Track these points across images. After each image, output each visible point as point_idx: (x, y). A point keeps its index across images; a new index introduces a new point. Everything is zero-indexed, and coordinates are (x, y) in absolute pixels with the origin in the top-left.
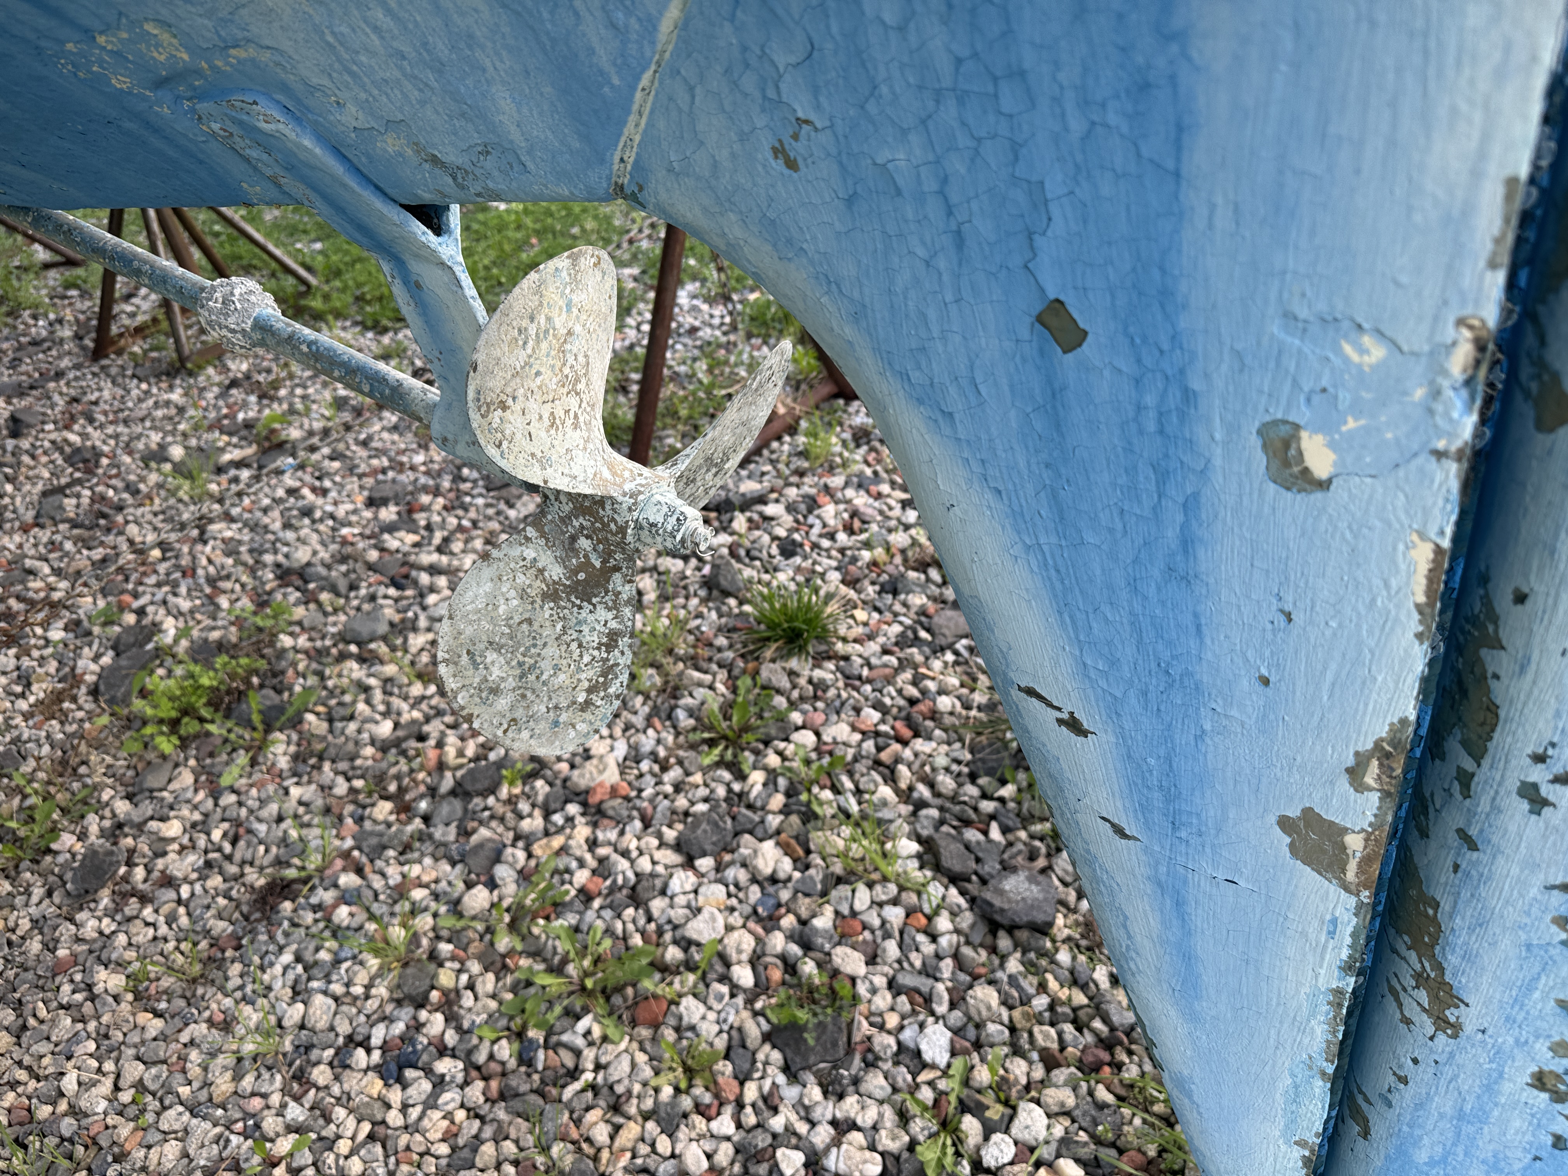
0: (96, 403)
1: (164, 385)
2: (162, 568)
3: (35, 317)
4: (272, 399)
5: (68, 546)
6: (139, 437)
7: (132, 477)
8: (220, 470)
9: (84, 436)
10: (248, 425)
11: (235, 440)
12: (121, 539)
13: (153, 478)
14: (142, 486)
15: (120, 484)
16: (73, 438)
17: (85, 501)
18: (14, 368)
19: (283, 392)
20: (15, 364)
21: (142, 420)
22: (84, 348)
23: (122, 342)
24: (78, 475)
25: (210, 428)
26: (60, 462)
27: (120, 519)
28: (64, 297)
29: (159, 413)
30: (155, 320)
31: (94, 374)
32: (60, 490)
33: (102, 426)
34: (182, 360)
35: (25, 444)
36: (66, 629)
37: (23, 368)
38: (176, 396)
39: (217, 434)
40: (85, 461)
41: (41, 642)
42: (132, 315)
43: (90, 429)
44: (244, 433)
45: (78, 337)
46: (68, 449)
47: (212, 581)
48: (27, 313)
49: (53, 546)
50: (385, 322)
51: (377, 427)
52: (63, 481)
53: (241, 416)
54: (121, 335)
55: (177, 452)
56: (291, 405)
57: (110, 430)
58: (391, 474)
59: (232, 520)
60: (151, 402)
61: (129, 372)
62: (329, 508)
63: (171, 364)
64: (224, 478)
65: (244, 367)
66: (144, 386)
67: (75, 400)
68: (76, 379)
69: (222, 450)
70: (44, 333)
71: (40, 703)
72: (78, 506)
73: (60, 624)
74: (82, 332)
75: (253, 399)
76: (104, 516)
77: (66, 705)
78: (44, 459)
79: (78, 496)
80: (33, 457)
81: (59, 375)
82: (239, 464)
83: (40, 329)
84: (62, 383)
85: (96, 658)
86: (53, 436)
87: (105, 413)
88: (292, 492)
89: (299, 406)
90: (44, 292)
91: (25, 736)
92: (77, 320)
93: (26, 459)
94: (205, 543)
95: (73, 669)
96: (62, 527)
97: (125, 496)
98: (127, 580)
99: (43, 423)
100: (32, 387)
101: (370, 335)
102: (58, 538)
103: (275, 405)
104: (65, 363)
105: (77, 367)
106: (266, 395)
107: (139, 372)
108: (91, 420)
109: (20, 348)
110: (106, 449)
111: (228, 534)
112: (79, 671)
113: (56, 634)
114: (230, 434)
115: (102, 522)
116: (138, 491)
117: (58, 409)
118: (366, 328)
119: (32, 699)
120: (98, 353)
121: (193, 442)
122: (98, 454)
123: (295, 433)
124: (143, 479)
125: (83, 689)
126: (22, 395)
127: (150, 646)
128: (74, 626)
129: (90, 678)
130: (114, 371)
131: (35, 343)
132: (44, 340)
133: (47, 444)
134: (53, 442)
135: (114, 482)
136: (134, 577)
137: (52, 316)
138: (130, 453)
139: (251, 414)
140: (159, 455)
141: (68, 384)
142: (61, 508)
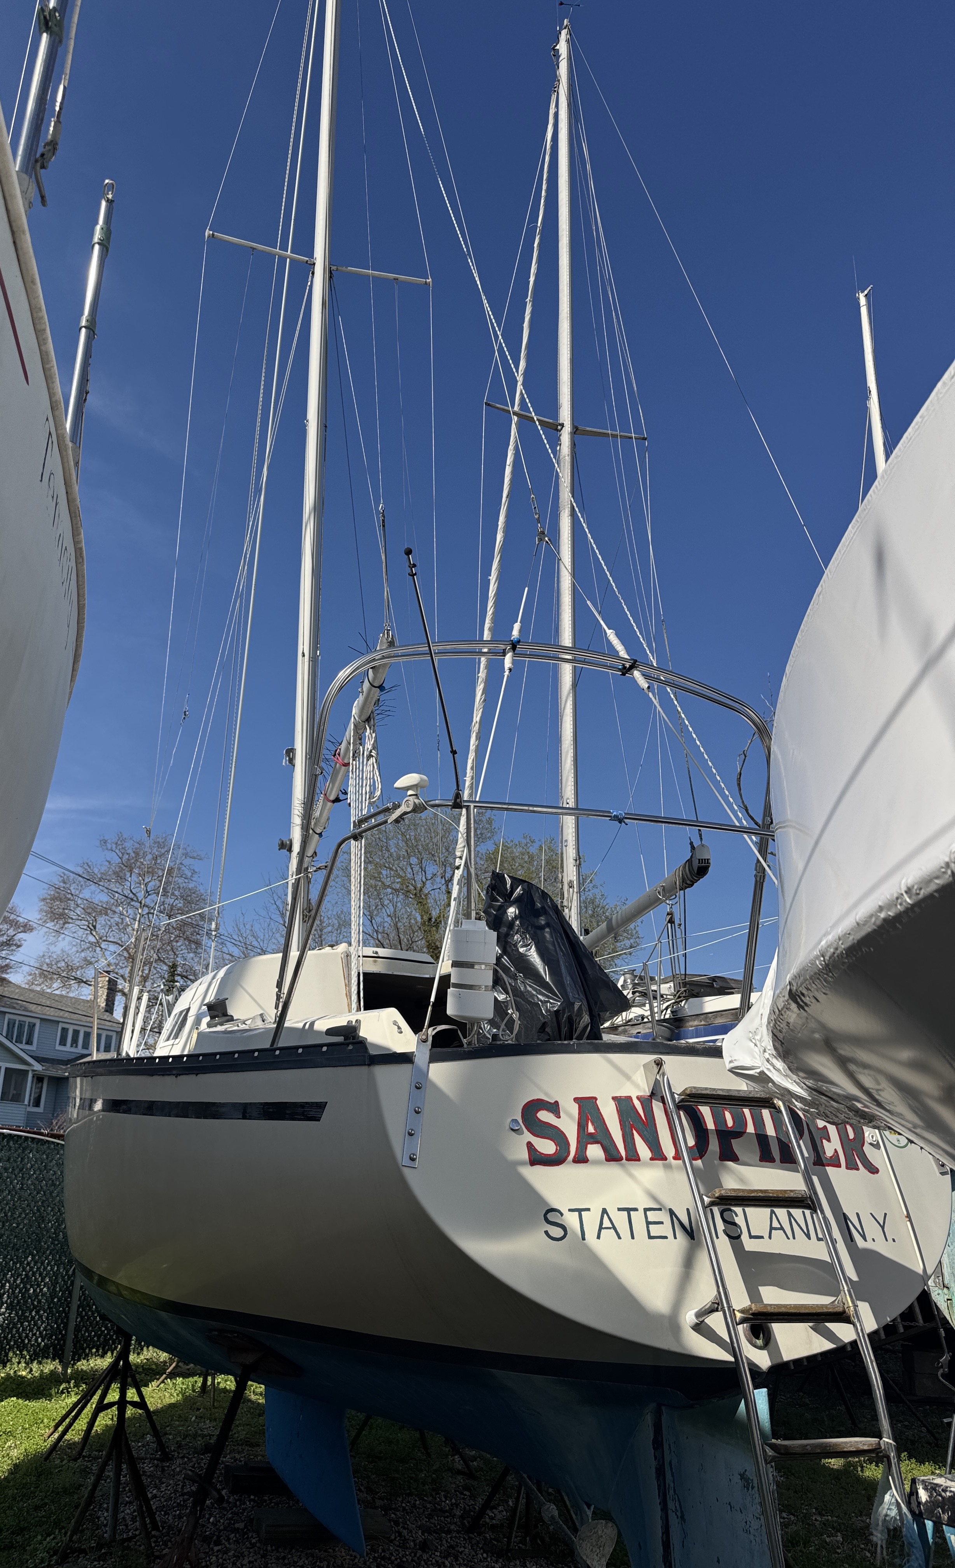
18: (429, 1519)
31: (464, 1538)
34: (508, 1551)
84: (449, 1536)
99: (436, 1551)
105: (458, 1532)
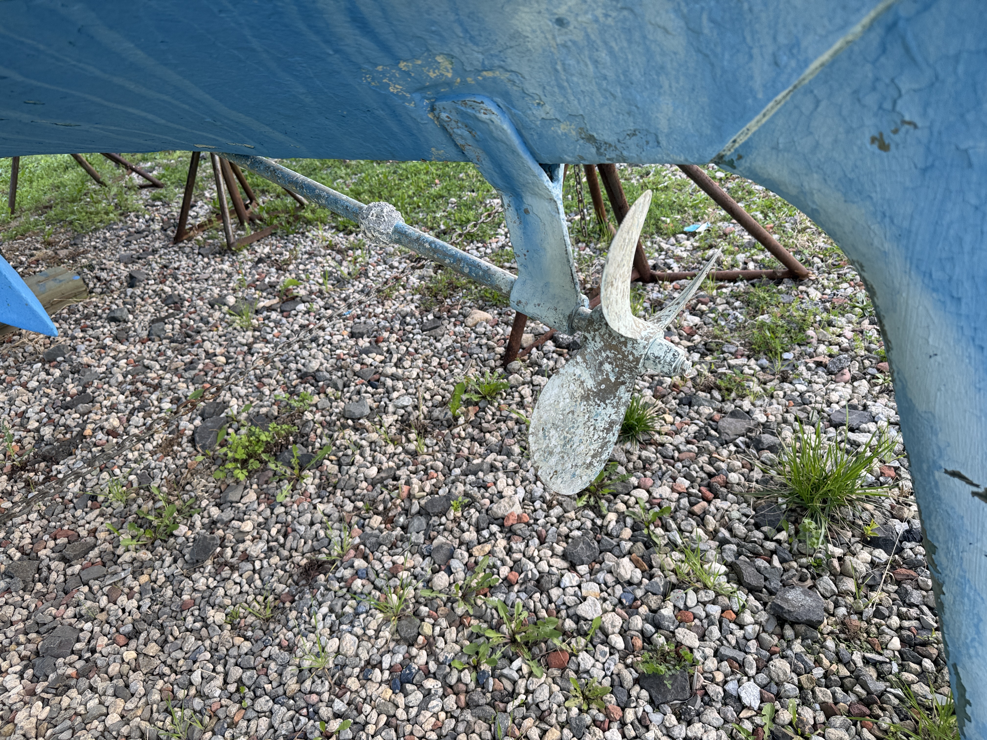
0: (178, 269)
1: (218, 260)
2: (228, 368)
3: (137, 217)
4: (285, 270)
5: (169, 353)
6: (206, 290)
7: (204, 314)
8: (257, 312)
9: (173, 288)
10: (272, 286)
11: (265, 294)
12: (200, 350)
13: (217, 314)
14: (210, 319)
15: (198, 318)
16: (167, 289)
17: (177, 327)
18: (127, 246)
19: (291, 267)
20: (128, 243)
21: (207, 280)
22: (167, 236)
23: (192, 233)
24: (171, 311)
25: (249, 286)
26: (159, 303)
27: (199, 338)
28: (153, 206)
29: (216, 276)
30: (210, 221)
31: (176, 252)
32: (162, 320)
33: (182, 283)
34: (229, 245)
35: (138, 292)
36: (171, 402)
37: (133, 247)
38: (226, 266)
39: (253, 290)
40: (175, 303)
41: (158, 409)
42: (196, 217)
43: (175, 284)
44: (270, 290)
45: (163, 229)
46: (163, 296)
47: (259, 378)
48: (132, 214)
49: (160, 352)
50: (351, 228)
51: (351, 290)
52: (163, 314)
53: (267, 280)
54: (191, 229)
55: (231, 300)
56: (297, 275)
57: (188, 285)
58: (363, 319)
59: (267, 342)
60: (211, 269)
61: (196, 251)
62: (328, 338)
63: (222, 247)
64: (260, 317)
65: (267, 250)
66: (206, 260)
67: (166, 267)
68: (165, 254)
69: (258, 300)
70: (143, 227)
71: (159, 446)
72: (173, 329)
73: (168, 399)
74: (166, 227)
75: (273, 270)
76: (189, 336)
77: (175, 448)
78: (150, 301)
79: (173, 324)
80: (143, 299)
81: (155, 251)
82: (270, 309)
83: (141, 224)
84: (157, 256)
85: (191, 421)
86: (154, 287)
87: (184, 275)
88: (302, 327)
89: (303, 276)
90: (141, 202)
91: (153, 465)
92: (162, 220)
93: (138, 300)
94: (252, 355)
95: (178, 426)
96: (165, 341)
97: (201, 324)
98: (206, 375)
99: (148, 279)
100: (139, 258)
101: (341, 235)
102: (163, 348)
103: (287, 274)
104: (157, 244)
105: (165, 247)
106: (281, 268)
107: (202, 251)
108: (176, 279)
109: (130, 235)
110: (187, 296)
111: (266, 350)
112: (181, 428)
113: (166, 405)
114: (262, 291)
115: (188, 339)
116: (208, 322)
117: (155, 272)
118: (338, 230)
119: (155, 443)
120: (177, 240)
121: (240, 294)
122: (183, 300)
123: (302, 292)
124: (211, 315)
125: (185, 439)
126: (133, 262)
127: (223, 415)
128: (176, 401)
129: (188, 433)
130: (187, 250)
131: (138, 232)
132: (144, 231)
133: (150, 292)
134: (154, 291)
135: (193, 316)
136: (210, 374)
137: (147, 217)
138: (202, 299)
139: (273, 279)
140: (221, 301)
141: (160, 257)
142: (163, 330)
